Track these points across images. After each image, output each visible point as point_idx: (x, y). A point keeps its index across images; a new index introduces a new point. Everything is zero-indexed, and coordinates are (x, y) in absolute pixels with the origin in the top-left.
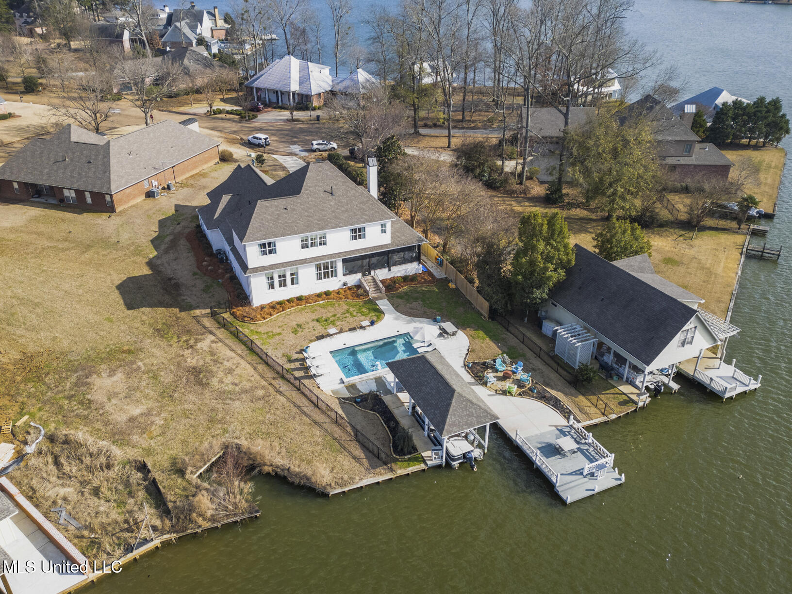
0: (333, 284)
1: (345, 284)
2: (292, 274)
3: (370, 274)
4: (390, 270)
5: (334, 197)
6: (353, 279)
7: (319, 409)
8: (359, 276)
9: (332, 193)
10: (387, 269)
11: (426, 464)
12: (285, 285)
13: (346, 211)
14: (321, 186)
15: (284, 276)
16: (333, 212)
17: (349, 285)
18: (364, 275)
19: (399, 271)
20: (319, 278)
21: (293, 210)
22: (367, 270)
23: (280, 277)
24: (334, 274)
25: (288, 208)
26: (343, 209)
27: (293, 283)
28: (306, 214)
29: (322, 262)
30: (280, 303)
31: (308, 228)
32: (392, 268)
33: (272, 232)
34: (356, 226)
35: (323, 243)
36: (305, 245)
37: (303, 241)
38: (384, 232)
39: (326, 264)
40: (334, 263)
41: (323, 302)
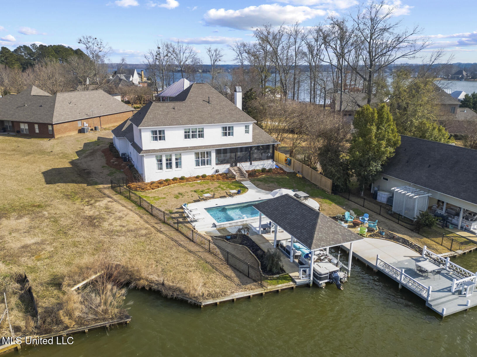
0: (208, 170)
1: (217, 171)
2: (176, 159)
3: (236, 165)
5: (210, 105)
6: (223, 168)
7: (194, 242)
8: (228, 166)
9: (209, 102)
10: (249, 163)
11: (295, 282)
12: (171, 167)
13: (219, 113)
14: (201, 97)
15: (170, 160)
16: (209, 113)
17: (220, 173)
18: (231, 166)
19: (258, 165)
20: (198, 164)
21: (179, 110)
22: (234, 162)
23: (167, 160)
24: (209, 162)
25: (176, 108)
26: (217, 112)
27: (177, 167)
28: (189, 113)
29: (200, 151)
30: (167, 181)
31: (190, 122)
32: (253, 162)
33: (163, 122)
34: (227, 125)
35: (201, 136)
36: (187, 136)
37: (185, 132)
38: (247, 132)
39: (203, 154)
40: (209, 154)
41: (200, 181)
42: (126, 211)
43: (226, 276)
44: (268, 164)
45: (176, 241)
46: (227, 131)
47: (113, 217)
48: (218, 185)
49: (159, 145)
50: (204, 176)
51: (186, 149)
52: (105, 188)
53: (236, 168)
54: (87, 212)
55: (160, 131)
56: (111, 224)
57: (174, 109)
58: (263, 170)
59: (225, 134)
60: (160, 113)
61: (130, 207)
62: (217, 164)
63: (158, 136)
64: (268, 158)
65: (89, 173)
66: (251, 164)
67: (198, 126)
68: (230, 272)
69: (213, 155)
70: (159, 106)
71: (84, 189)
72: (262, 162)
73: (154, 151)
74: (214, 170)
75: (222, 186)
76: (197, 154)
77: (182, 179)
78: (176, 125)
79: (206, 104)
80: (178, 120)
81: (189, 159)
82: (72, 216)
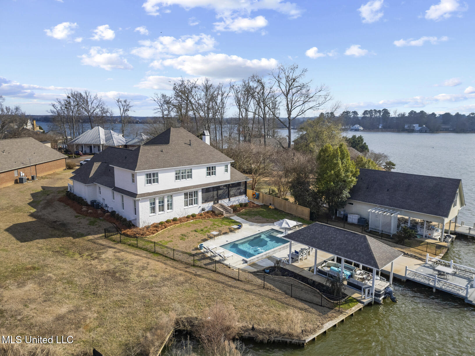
0: (195, 209)
1: (203, 210)
2: (168, 201)
3: (218, 202)
6: (208, 205)
7: (241, 281)
8: (211, 204)
9: (190, 145)
11: (363, 303)
12: (163, 210)
15: (163, 202)
18: (214, 203)
19: (235, 201)
22: (216, 200)
23: (160, 203)
24: (196, 202)
25: (164, 151)
27: (169, 208)
28: (177, 155)
29: (188, 191)
30: (161, 223)
31: (180, 164)
32: (231, 199)
33: (156, 165)
34: (211, 165)
35: (190, 176)
37: (176, 174)
38: (227, 171)
40: (196, 193)
41: (192, 221)
42: (145, 260)
43: (301, 309)
44: (242, 199)
45: (223, 283)
46: (211, 171)
47: (135, 268)
48: (211, 223)
49: (153, 188)
50: (193, 216)
51: (177, 191)
52: (97, 239)
53: (219, 205)
54: (99, 267)
55: (154, 174)
56: (139, 276)
57: (162, 151)
58: (241, 205)
59: (209, 174)
60: (151, 156)
61: (145, 255)
62: (202, 203)
63: (152, 178)
64: (241, 194)
65: (63, 225)
66: (229, 200)
67: (187, 167)
68: (300, 304)
69: (200, 194)
70: (147, 149)
71: (74, 243)
72: (237, 198)
73: (148, 195)
74: (201, 208)
75: (216, 223)
76: (186, 194)
77: (175, 220)
78: (169, 167)
79: (189, 147)
80: (170, 162)
81: (179, 200)
82: (84, 273)
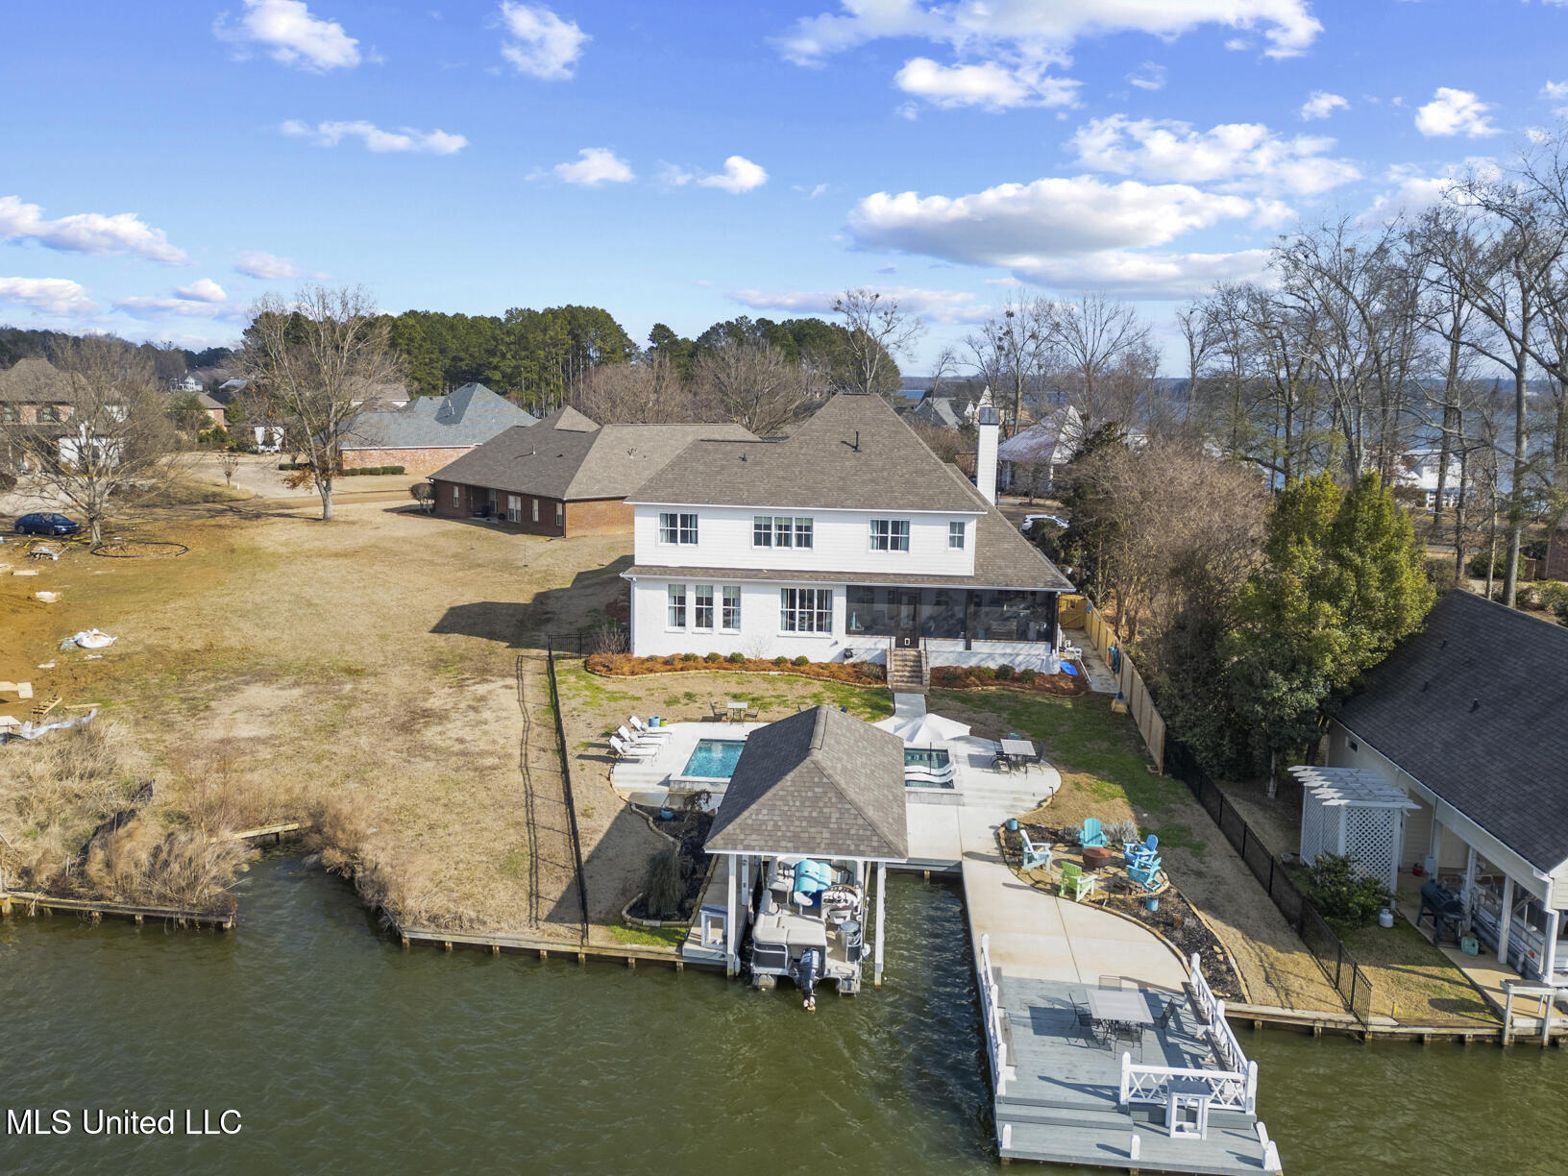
0: (821, 647)
1: (847, 654)
2: (726, 602)
3: (914, 644)
4: (968, 647)
5: (858, 454)
6: (869, 647)
8: (885, 643)
9: (856, 448)
10: (962, 643)
12: (709, 623)
13: (872, 481)
14: (839, 433)
15: (710, 601)
16: (842, 478)
17: (857, 659)
18: (900, 644)
19: (990, 654)
20: (789, 625)
21: (757, 464)
22: (911, 634)
23: (699, 601)
24: (823, 624)
25: (750, 459)
26: (867, 477)
27: (727, 624)
28: (781, 474)
29: (798, 585)
30: (687, 658)
31: (773, 498)
32: (974, 644)
33: (693, 493)
34: (891, 514)
35: (805, 541)
36: (762, 538)
37: (757, 527)
38: (956, 543)
39: (806, 597)
40: (825, 597)
42: (513, 712)
46: (889, 536)
47: (468, 719)
49: (680, 555)
50: (798, 663)
51: (756, 576)
53: (911, 653)
55: (686, 518)
57: (744, 459)
58: (1004, 674)
59: (881, 544)
60: (701, 467)
62: (848, 633)
63: (680, 529)
67: (794, 513)
69: (839, 604)
70: (706, 451)
73: (665, 570)
74: (840, 649)
76: (790, 596)
77: (734, 660)
78: (725, 503)
79: (846, 452)
80: (741, 490)
81: (763, 609)
